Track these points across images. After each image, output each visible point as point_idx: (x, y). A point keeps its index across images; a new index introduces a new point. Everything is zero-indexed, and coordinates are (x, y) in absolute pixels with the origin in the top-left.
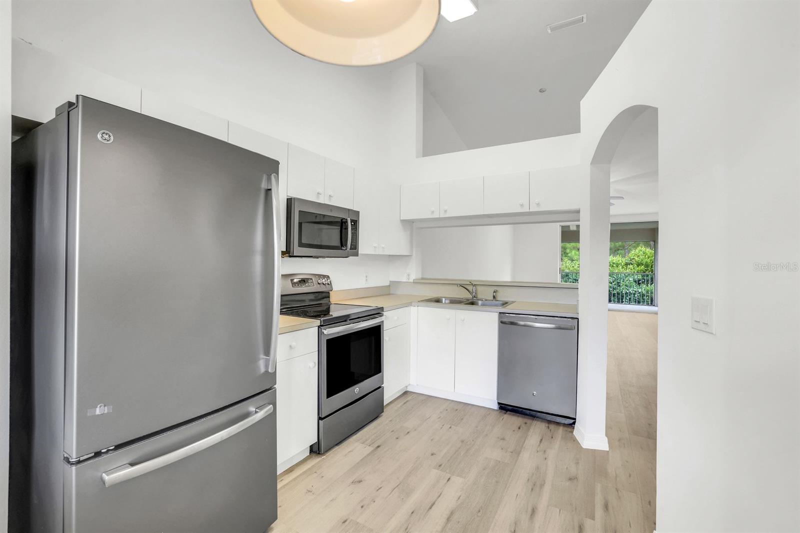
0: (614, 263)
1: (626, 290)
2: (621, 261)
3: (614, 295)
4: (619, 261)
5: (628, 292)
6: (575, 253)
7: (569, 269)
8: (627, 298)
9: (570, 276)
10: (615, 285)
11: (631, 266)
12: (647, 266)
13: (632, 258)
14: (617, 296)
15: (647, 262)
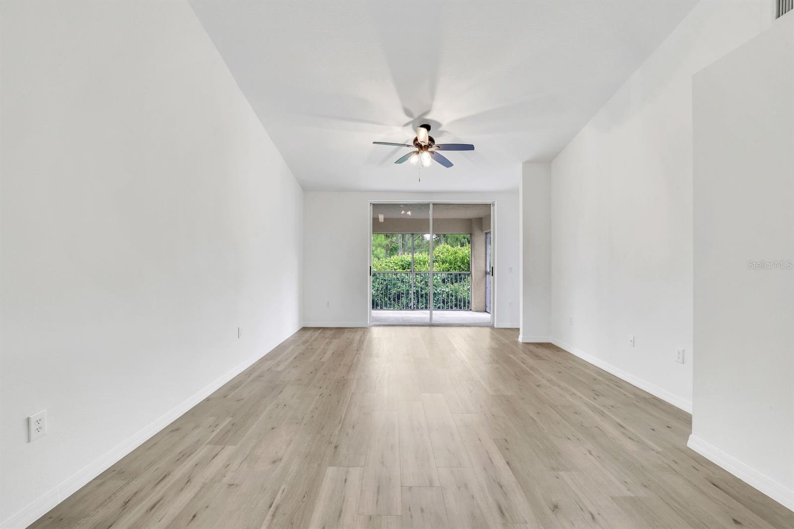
0: (420, 261)
1: (435, 290)
2: (427, 259)
3: (422, 296)
4: (425, 258)
5: (436, 292)
6: (381, 251)
7: (377, 267)
8: (435, 299)
9: (378, 276)
10: (423, 284)
11: (437, 264)
12: (451, 263)
13: (437, 255)
14: (425, 297)
15: (450, 259)
